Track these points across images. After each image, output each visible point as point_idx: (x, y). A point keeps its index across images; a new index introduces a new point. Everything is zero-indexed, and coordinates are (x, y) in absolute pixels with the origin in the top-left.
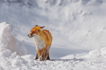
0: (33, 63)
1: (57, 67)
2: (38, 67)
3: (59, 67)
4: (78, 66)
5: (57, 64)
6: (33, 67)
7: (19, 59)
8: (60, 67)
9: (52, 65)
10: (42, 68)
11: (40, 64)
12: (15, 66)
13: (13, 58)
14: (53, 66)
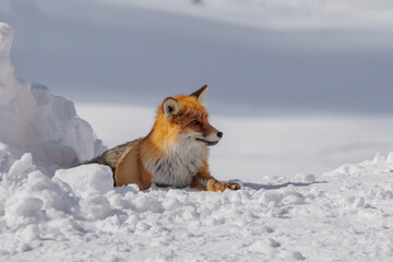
0: (100, 206)
1: (208, 221)
2: (121, 222)
3: (216, 222)
4: (302, 212)
5: (210, 207)
6: (99, 225)
7: (41, 188)
8: (223, 221)
9: (188, 213)
10: (139, 225)
11: (134, 208)
12: (21, 220)
13: (17, 180)
14: (190, 216)
